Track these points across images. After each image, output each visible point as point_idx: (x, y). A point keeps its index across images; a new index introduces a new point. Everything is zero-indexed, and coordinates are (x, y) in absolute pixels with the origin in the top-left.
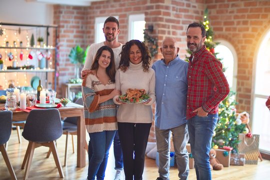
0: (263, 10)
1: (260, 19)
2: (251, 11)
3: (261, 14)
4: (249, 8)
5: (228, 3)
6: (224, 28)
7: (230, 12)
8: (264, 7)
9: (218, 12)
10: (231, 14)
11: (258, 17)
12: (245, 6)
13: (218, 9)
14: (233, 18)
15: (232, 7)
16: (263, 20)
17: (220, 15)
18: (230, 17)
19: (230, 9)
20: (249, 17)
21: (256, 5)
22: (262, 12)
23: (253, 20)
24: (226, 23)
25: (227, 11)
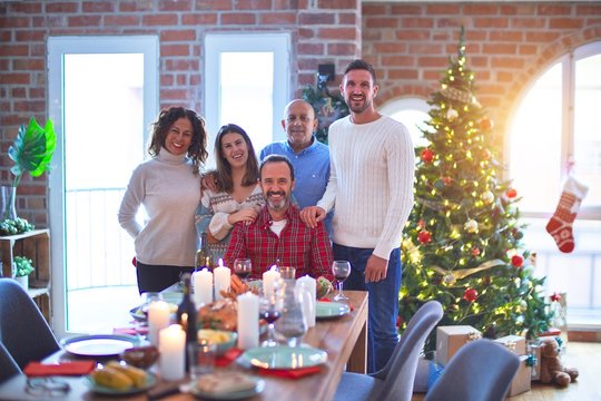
0: (524, 38)
1: (517, 56)
2: (494, 36)
3: (518, 44)
4: (488, 30)
5: (430, 16)
6: (421, 72)
7: (436, 38)
8: (525, 30)
9: (400, 36)
10: (437, 42)
11: (511, 50)
12: (475, 25)
13: (400, 28)
14: (444, 49)
15: (439, 26)
16: (525, 57)
17: (407, 43)
18: (437, 49)
19: (435, 30)
20: (487, 49)
21: (506, 26)
22: (520, 40)
23: (500, 56)
24: (424, 62)
25: (427, 35)
